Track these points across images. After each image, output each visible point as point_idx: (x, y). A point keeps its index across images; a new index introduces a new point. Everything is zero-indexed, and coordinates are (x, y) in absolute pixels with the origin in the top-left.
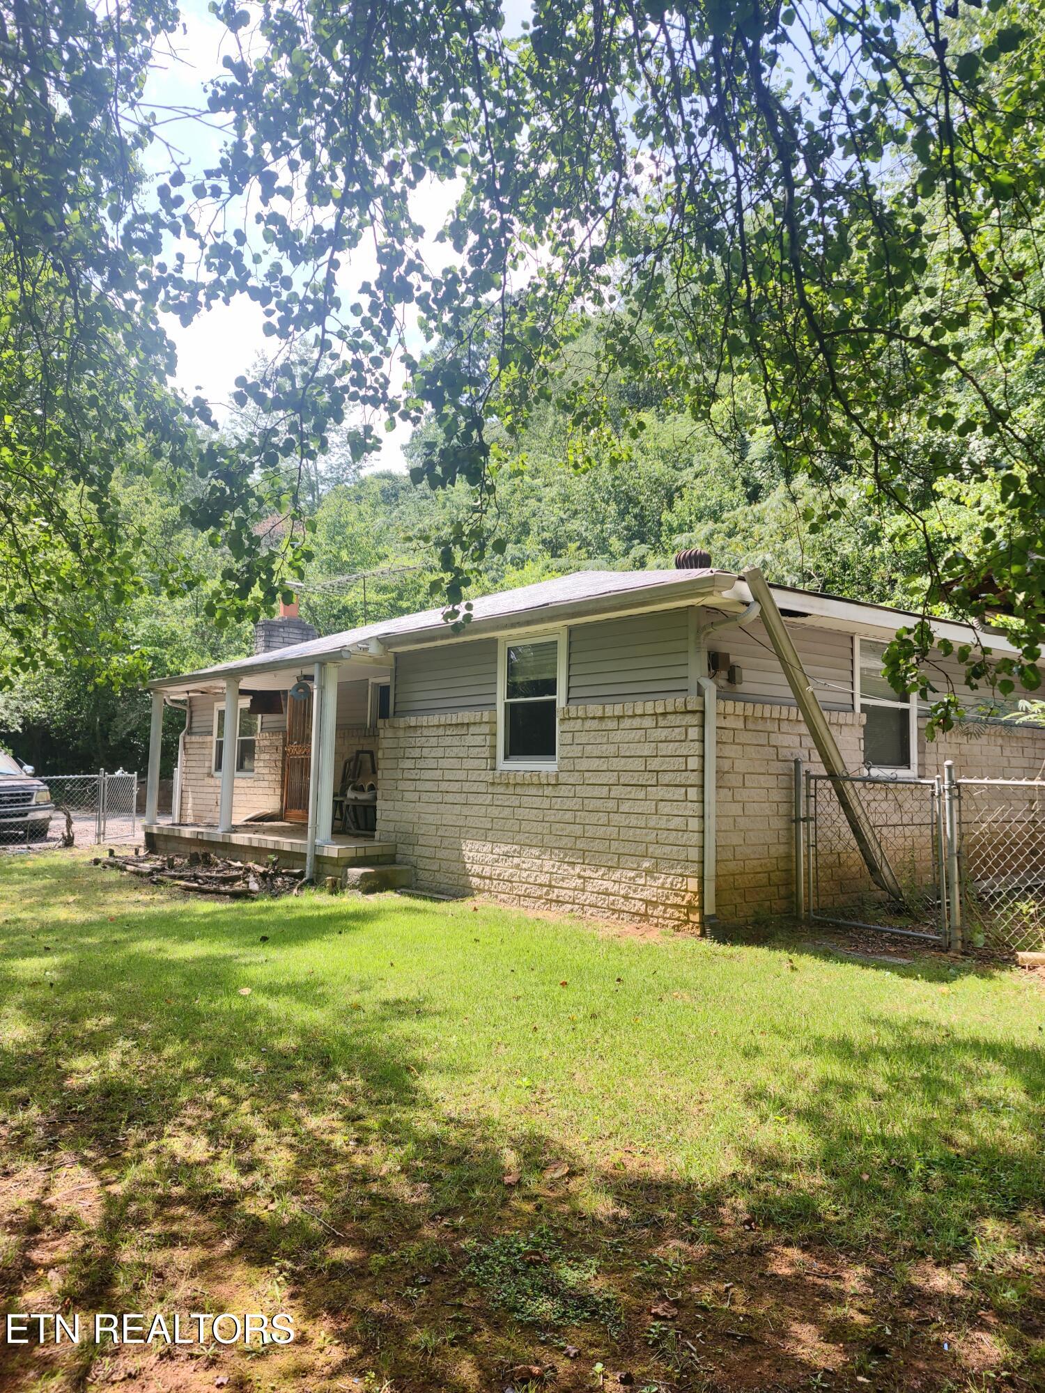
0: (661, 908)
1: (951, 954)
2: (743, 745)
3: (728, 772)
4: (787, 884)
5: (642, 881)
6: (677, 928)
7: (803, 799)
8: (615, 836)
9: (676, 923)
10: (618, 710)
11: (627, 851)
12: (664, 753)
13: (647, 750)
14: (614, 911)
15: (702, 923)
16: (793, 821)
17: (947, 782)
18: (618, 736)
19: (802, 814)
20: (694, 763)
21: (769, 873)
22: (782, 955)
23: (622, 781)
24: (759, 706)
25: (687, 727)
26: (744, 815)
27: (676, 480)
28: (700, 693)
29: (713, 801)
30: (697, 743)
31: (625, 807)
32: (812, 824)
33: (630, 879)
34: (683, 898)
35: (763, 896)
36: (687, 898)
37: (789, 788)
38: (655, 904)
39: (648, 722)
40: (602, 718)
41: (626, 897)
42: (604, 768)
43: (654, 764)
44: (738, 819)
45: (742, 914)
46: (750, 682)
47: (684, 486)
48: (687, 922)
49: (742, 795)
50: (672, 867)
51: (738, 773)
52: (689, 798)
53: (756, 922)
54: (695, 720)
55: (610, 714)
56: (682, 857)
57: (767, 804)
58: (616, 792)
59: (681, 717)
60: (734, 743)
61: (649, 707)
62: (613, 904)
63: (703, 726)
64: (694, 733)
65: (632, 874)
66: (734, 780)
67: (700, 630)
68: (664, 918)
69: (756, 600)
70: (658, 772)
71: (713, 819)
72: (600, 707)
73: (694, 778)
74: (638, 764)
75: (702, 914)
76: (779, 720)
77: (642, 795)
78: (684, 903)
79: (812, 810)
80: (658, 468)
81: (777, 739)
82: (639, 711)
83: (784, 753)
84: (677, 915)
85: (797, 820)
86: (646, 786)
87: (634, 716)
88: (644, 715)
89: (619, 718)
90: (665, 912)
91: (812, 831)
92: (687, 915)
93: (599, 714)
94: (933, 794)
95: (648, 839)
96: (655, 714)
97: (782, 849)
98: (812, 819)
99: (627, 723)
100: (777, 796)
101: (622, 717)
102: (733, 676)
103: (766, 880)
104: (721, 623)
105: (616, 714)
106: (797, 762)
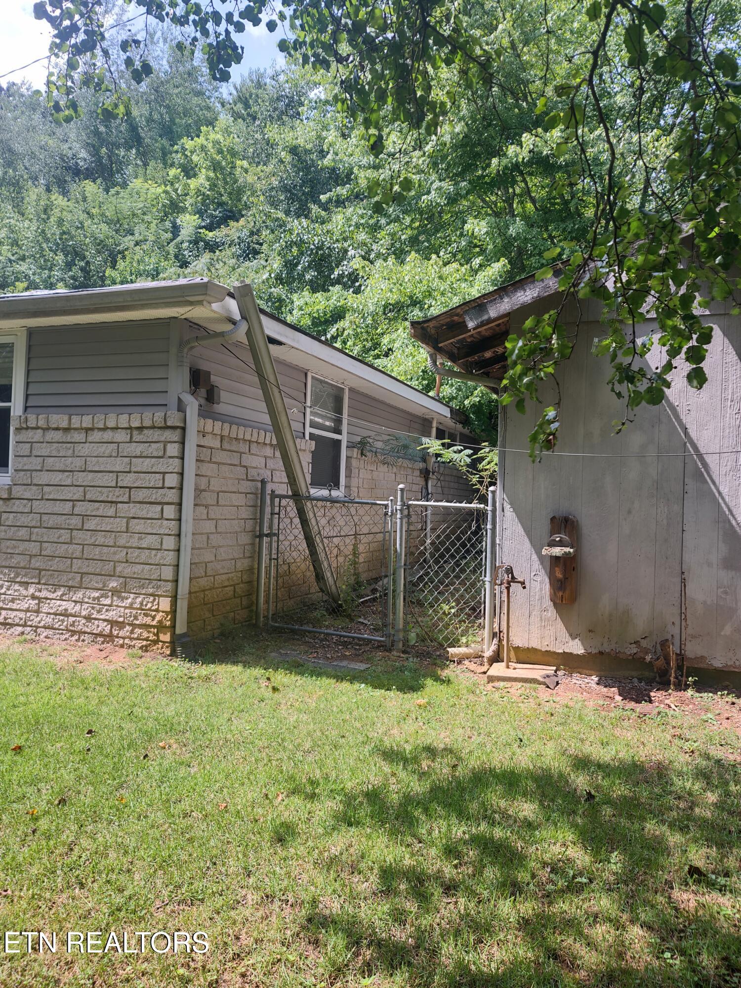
0: (128, 628)
1: (395, 653)
2: (219, 464)
3: (204, 490)
4: (249, 594)
5: (108, 601)
6: (145, 649)
7: (267, 516)
8: (78, 554)
9: (145, 643)
10: (87, 422)
11: (91, 570)
12: (139, 469)
13: (119, 465)
14: (74, 633)
15: (173, 644)
16: (257, 537)
17: (399, 503)
18: (85, 449)
19: (266, 531)
20: (172, 480)
21: (234, 585)
22: (257, 672)
23: (88, 497)
24: (234, 427)
25: (165, 443)
26: (217, 533)
27: (120, 244)
28: (181, 407)
29: (190, 520)
30: (177, 460)
31: (91, 524)
32: (275, 538)
33: (94, 599)
34: (154, 618)
35: (228, 608)
36: (158, 618)
37: (255, 506)
38: (121, 625)
39: (121, 436)
40: (67, 430)
41: (88, 618)
42: (69, 482)
43: (127, 480)
44: (211, 537)
45: (209, 628)
46: (226, 404)
47: (127, 249)
48: (156, 642)
49: (215, 512)
50: (143, 587)
51: (213, 491)
52: (165, 516)
53: (222, 634)
54: (175, 436)
55: (77, 425)
56: (155, 576)
57: (236, 522)
58: (80, 508)
59: (159, 432)
60: (210, 461)
61: (123, 421)
62: (73, 625)
63: (183, 443)
64: (173, 450)
65: (96, 594)
66: (209, 498)
67: (182, 344)
68: (131, 639)
69: (244, 317)
70: (130, 488)
71: (190, 536)
72: (66, 418)
73: (172, 496)
74: (109, 480)
75: (173, 634)
76: (250, 441)
77: (111, 511)
78: (154, 623)
79: (275, 527)
80: (103, 230)
81: (248, 460)
82: (111, 424)
83: (253, 473)
84: (145, 635)
85: (261, 536)
86: (116, 503)
87: (105, 429)
88: (117, 428)
89: (87, 430)
90: (132, 632)
91: (274, 545)
92: (157, 635)
93: (64, 424)
94: (386, 514)
95: (117, 558)
96: (130, 428)
97: (246, 563)
98: (275, 535)
99: (96, 436)
100: (245, 513)
101: (92, 429)
102: (211, 396)
103: (232, 593)
104: (204, 338)
105: (84, 425)
106: (263, 482)
